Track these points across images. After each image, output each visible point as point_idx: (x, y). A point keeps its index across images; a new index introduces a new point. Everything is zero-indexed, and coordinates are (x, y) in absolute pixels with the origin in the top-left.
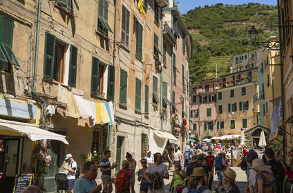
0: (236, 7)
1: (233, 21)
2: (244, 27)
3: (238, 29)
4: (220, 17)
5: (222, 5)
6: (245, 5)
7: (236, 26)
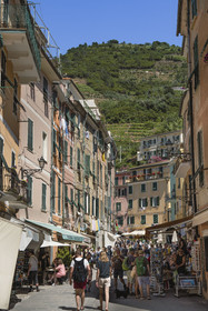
0: (136, 48)
1: (133, 68)
2: (147, 77)
3: (139, 80)
4: (114, 61)
5: (117, 42)
6: (148, 44)
7: (136, 75)
